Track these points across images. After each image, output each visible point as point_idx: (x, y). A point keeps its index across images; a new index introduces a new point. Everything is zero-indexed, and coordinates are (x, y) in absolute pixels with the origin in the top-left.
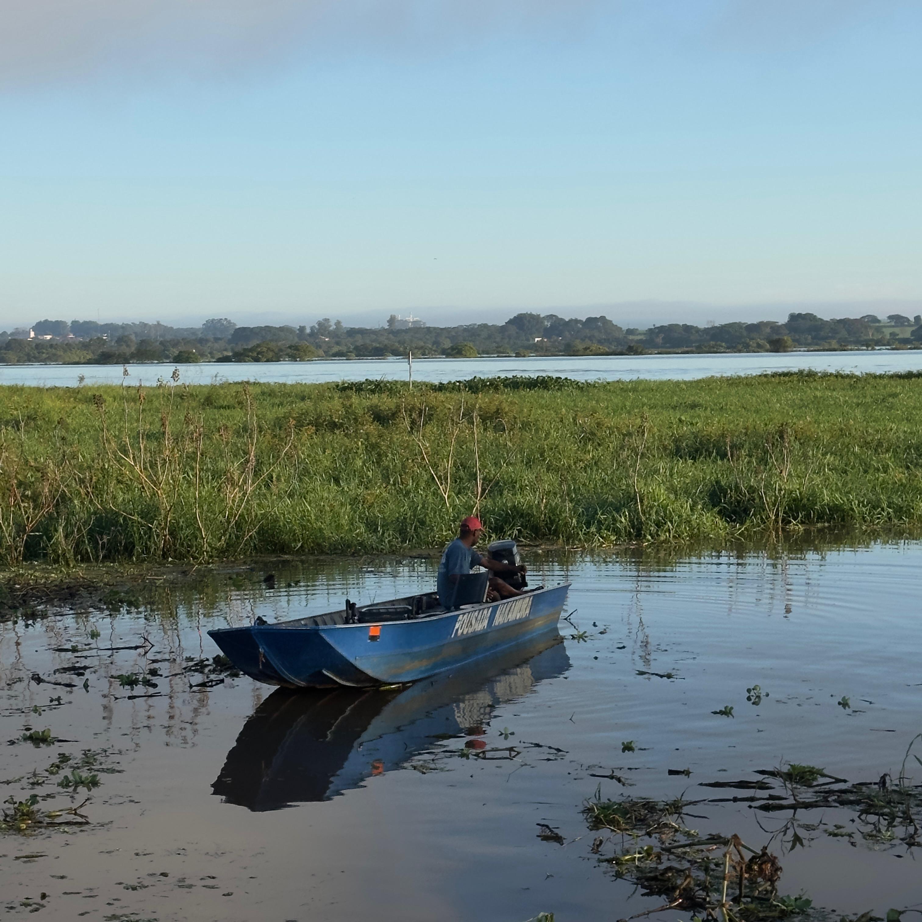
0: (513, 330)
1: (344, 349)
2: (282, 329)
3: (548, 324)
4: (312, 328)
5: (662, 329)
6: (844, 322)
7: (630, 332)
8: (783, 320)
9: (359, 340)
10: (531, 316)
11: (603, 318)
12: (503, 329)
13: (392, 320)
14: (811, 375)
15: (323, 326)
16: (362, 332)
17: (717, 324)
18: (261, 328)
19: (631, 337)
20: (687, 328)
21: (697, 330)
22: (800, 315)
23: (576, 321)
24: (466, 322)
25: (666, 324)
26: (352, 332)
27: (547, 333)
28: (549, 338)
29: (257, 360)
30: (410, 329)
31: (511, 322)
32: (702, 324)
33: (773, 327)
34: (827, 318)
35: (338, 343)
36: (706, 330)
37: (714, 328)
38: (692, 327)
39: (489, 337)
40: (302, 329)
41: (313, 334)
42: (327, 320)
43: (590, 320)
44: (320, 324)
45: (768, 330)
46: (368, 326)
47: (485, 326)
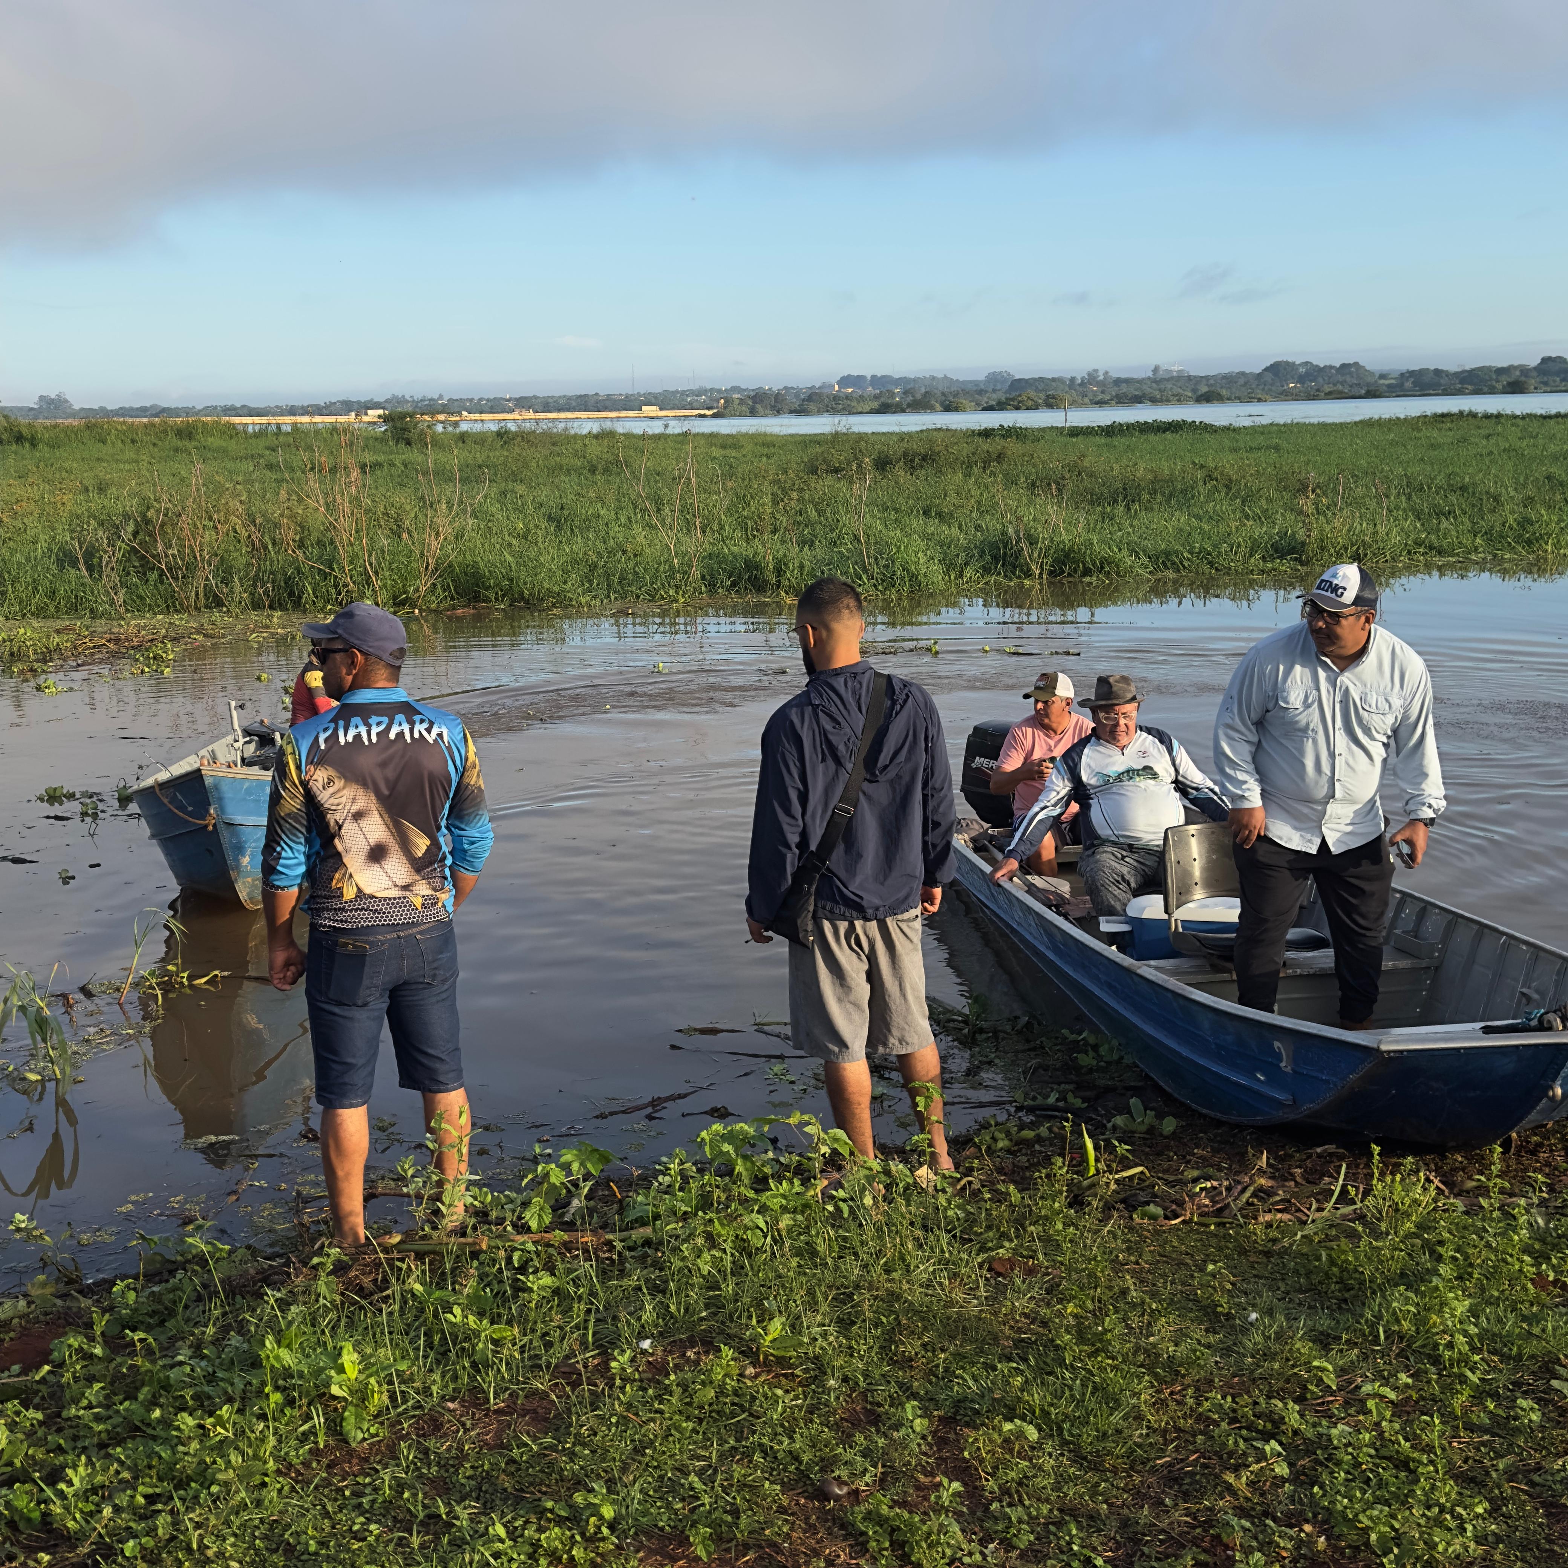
0: (1269, 377)
1: (1107, 397)
2: (1054, 380)
3: (1302, 370)
4: (1083, 379)
5: (1412, 373)
7: (1383, 376)
8: (1534, 361)
9: (1124, 388)
10: (1287, 363)
11: (1356, 364)
12: (1259, 376)
13: (1156, 370)
14: (1473, 415)
15: (1092, 377)
16: (1127, 381)
17: (1467, 368)
18: (1035, 379)
19: (1382, 381)
21: (1447, 374)
22: (1550, 358)
23: (1331, 367)
24: (1225, 370)
25: (1417, 368)
26: (1118, 382)
27: (1301, 379)
28: (1303, 383)
29: (1017, 408)
30: (1172, 378)
31: (1266, 369)
32: (1453, 368)
33: (1524, 371)
35: (1103, 392)
36: (1456, 374)
37: (1464, 372)
38: (1442, 371)
39: (1246, 384)
40: (1073, 379)
41: (1082, 384)
42: (1096, 371)
43: (1343, 366)
44: (1089, 374)
45: (1518, 373)
46: (1135, 376)
47: (1243, 374)
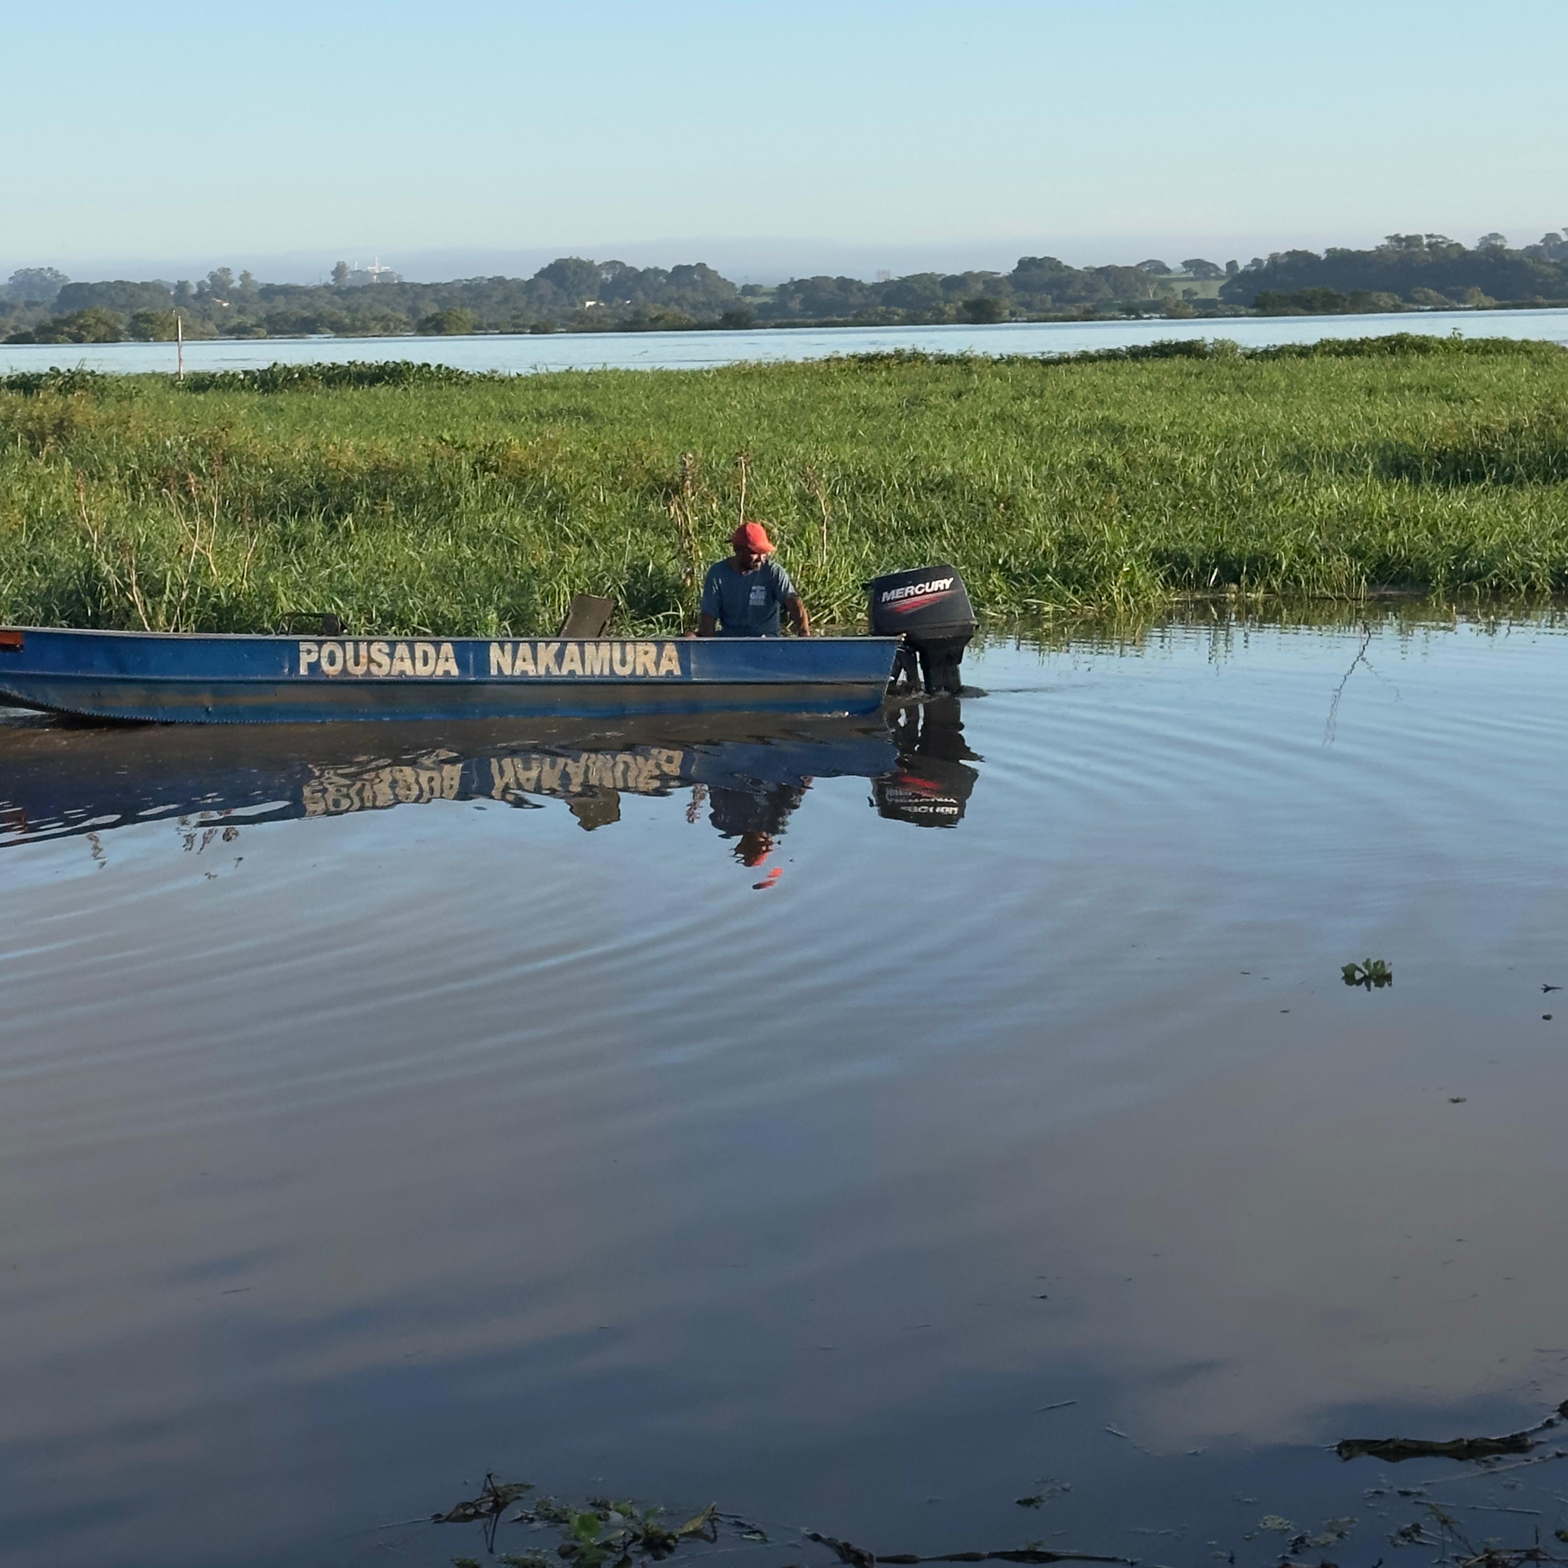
0: (547, 288)
1: (250, 321)
2: (145, 286)
3: (607, 276)
4: (200, 285)
5: (800, 285)
6: (1106, 272)
7: (749, 290)
9: (281, 305)
10: (579, 263)
11: (701, 266)
12: (529, 286)
13: (339, 271)
15: (219, 281)
16: (287, 291)
17: (894, 277)
18: (108, 285)
19: (748, 299)
20: (844, 284)
21: (860, 286)
22: (1033, 260)
23: (657, 272)
24: (467, 275)
25: (808, 276)
26: (269, 292)
27: (606, 292)
28: (608, 301)
30: (371, 286)
31: (543, 274)
32: (869, 277)
33: (990, 281)
34: (1078, 266)
35: (241, 311)
36: (876, 287)
37: (887, 283)
38: (851, 281)
39: (506, 300)
40: (182, 287)
41: (201, 295)
42: (226, 271)
43: (678, 269)
44: (213, 277)
45: (980, 286)
46: (301, 282)
47: (500, 281)
